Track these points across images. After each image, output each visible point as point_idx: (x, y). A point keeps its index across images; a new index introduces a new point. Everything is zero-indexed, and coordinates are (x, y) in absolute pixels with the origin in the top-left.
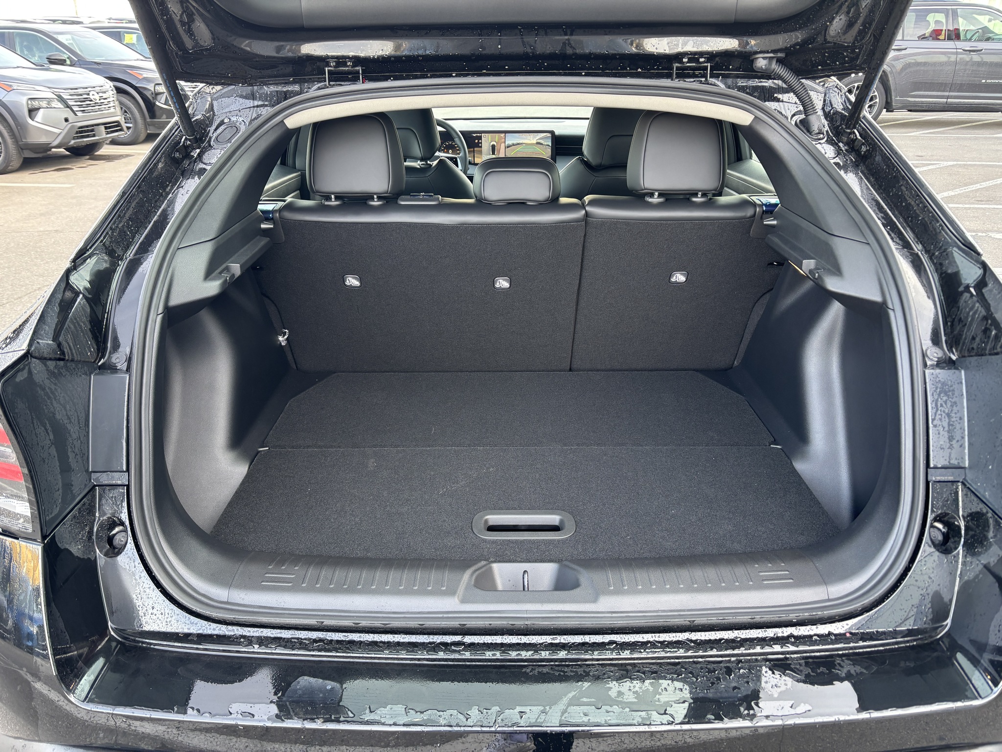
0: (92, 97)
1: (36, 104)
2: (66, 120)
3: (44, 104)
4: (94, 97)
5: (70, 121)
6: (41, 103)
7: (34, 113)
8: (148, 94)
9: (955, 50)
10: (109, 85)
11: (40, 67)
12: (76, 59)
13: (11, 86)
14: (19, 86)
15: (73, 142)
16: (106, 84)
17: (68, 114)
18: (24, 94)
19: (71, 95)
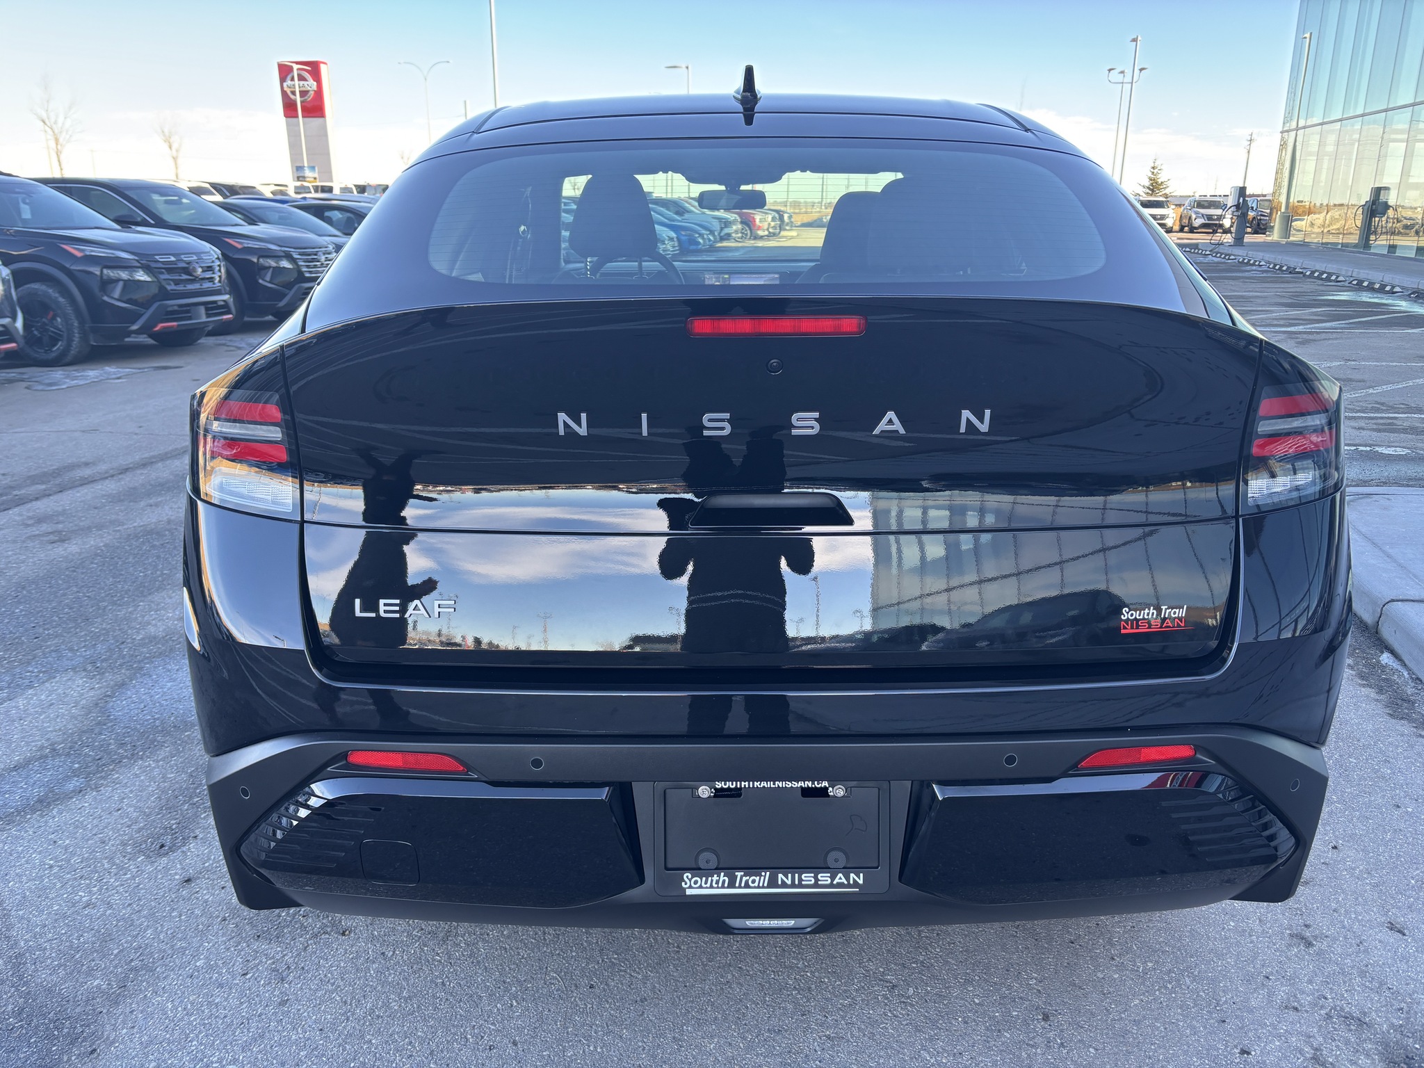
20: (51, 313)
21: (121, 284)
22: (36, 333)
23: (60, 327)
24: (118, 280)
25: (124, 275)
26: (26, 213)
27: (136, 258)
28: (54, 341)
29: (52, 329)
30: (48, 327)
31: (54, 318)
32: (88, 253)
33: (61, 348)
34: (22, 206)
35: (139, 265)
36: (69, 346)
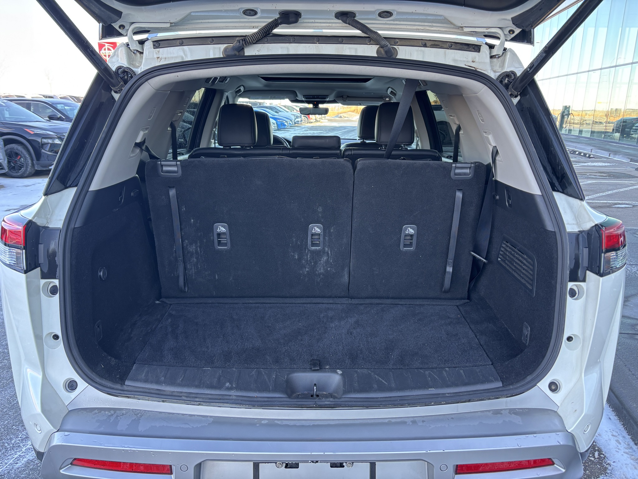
20: (19, 156)
21: (49, 145)
22: (12, 164)
23: (23, 162)
24: (48, 143)
25: (50, 141)
26: (7, 115)
27: (56, 134)
28: (21, 167)
29: (19, 163)
30: (17, 162)
31: (20, 158)
32: (36, 132)
33: (23, 171)
34: (5, 111)
35: (57, 137)
36: (26, 170)
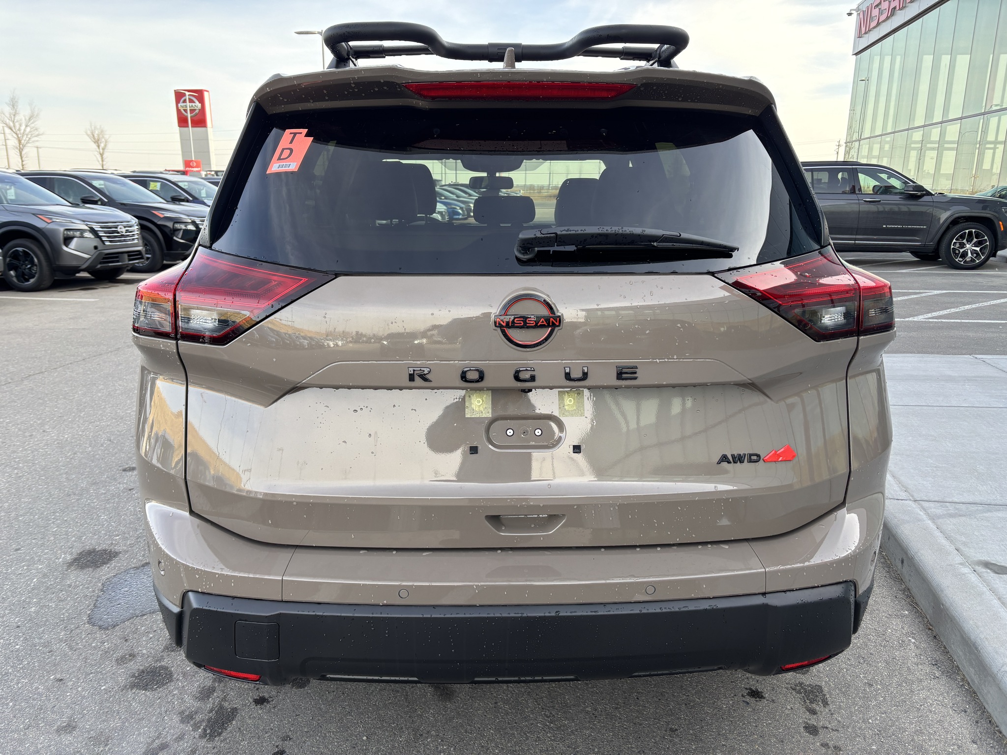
0: (119, 230)
1: (71, 233)
2: (96, 248)
3: (78, 234)
4: (121, 230)
5: (99, 249)
6: (75, 233)
7: (68, 241)
8: (167, 231)
9: (857, 201)
10: (134, 221)
11: (75, 205)
12: (106, 200)
13: (51, 219)
14: (57, 219)
15: (99, 266)
16: (133, 221)
17: (96, 242)
18: (62, 226)
19: (101, 228)
